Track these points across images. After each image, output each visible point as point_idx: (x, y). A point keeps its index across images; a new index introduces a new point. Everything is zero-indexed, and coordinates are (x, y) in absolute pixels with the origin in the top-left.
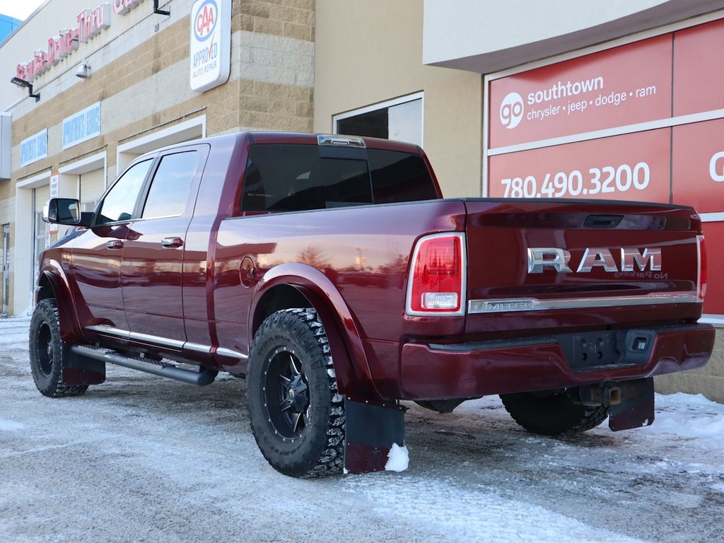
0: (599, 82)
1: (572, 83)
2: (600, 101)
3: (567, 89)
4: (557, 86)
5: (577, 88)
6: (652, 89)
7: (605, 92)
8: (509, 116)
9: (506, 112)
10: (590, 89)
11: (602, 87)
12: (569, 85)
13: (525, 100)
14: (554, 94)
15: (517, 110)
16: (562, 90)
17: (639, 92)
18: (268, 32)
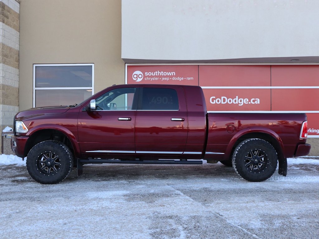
0: (174, 73)
1: (164, 72)
2: (174, 79)
3: (161, 73)
4: (157, 72)
5: (165, 74)
6: (192, 78)
7: (176, 76)
8: (137, 78)
9: (135, 76)
10: (170, 75)
11: (175, 75)
12: (162, 72)
13: (144, 74)
14: (156, 74)
15: (140, 76)
16: (159, 74)
17: (188, 79)
18: (8, 25)
